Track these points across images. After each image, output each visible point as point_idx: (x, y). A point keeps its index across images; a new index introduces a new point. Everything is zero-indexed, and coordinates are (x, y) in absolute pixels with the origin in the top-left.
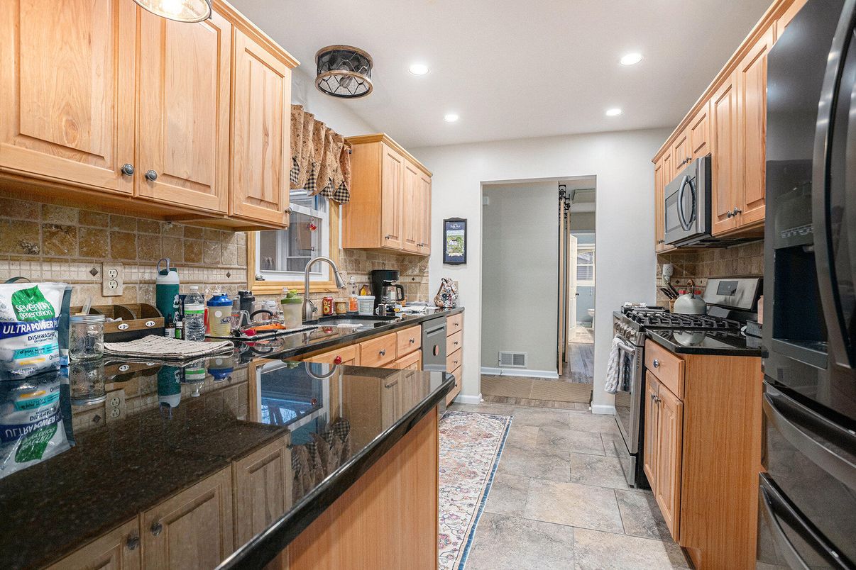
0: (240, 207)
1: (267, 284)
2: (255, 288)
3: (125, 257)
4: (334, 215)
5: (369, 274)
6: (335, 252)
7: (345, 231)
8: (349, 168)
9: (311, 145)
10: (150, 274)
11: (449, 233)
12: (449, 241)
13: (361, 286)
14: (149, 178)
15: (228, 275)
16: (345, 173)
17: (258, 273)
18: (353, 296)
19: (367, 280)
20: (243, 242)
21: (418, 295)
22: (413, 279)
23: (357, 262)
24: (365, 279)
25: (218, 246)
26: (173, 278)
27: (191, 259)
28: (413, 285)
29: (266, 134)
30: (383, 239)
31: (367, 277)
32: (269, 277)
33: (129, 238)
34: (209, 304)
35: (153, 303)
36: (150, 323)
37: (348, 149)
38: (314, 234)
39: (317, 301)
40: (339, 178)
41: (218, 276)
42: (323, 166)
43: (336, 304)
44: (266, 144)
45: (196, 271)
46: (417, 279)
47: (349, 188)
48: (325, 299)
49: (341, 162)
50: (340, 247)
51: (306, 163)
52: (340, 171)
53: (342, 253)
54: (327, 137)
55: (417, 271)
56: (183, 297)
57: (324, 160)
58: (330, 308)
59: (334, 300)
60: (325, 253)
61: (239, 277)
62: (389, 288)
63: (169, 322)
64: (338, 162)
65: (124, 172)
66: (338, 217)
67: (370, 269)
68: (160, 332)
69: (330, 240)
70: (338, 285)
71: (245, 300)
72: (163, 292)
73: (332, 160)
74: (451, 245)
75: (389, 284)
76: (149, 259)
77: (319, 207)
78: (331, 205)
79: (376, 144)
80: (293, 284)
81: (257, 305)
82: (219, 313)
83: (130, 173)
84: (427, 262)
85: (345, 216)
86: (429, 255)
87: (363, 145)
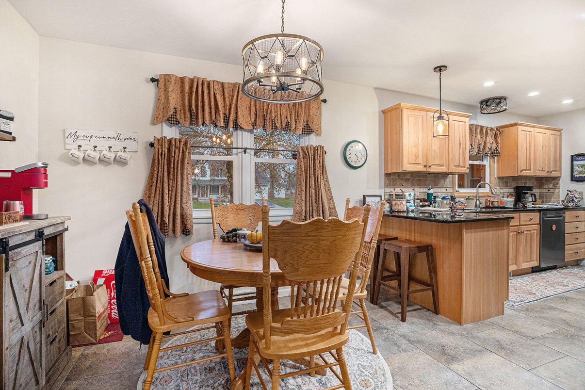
0: (452, 169)
1: (460, 193)
2: (456, 194)
3: (420, 185)
4: (492, 162)
5: (514, 188)
6: (493, 179)
7: (498, 169)
8: (499, 141)
9: (479, 136)
10: (425, 190)
11: (575, 163)
12: (576, 168)
13: (509, 194)
14: (430, 166)
15: (447, 190)
16: (497, 143)
17: (457, 189)
18: (502, 199)
19: (513, 191)
20: (451, 178)
21: (552, 200)
22: (549, 190)
23: (506, 182)
24: (512, 191)
25: (443, 180)
26: (432, 191)
27: (436, 185)
28: (549, 194)
29: (460, 144)
30: (519, 172)
31: (513, 190)
32: (462, 190)
33: (420, 180)
34: (442, 199)
35: (426, 198)
36: (427, 203)
37: (498, 132)
38: (482, 172)
39: (483, 200)
40: (494, 146)
41: (443, 190)
42: (485, 143)
43: (493, 202)
44: (460, 147)
45: (437, 189)
46: (551, 191)
47: (499, 150)
48: (487, 200)
49: (495, 138)
50: (496, 176)
51: (476, 145)
52: (494, 143)
53: (497, 179)
54: (486, 131)
55: (551, 186)
56: (435, 197)
57: (485, 140)
58: (489, 203)
59: (492, 200)
60: (487, 180)
61: (450, 190)
62: (527, 195)
63: (431, 204)
64: (493, 138)
65: (425, 166)
66: (494, 163)
67: (515, 185)
68: (429, 206)
69: (490, 174)
70: (492, 193)
71: (453, 199)
72: (429, 195)
73: (490, 139)
74: (577, 170)
75: (527, 193)
76: (425, 186)
77: (484, 160)
78: (490, 158)
79: (514, 127)
80: (471, 193)
81: (457, 200)
82: (445, 202)
83: (426, 166)
84: (559, 180)
85: (498, 162)
86: (560, 176)
87: (507, 128)
